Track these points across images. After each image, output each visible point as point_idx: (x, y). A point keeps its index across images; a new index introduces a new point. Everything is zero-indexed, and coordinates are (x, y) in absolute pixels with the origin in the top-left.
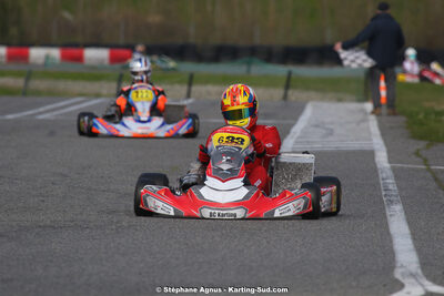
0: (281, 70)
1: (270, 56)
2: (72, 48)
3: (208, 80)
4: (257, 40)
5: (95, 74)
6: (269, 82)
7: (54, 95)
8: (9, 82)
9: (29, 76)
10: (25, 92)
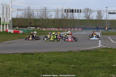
0: (93, 30)
1: (93, 29)
2: (78, 29)
3: (88, 31)
4: (92, 28)
5: (80, 31)
6: (92, 31)
7: (76, 32)
8: (73, 31)
9: (75, 31)
10: (74, 32)
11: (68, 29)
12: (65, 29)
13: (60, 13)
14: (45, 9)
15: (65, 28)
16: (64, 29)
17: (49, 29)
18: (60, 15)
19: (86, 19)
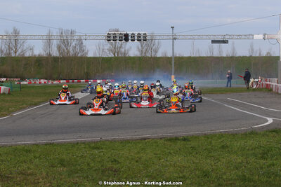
11: (79, 82)
12: (73, 82)
13: (55, 43)
14: (16, 33)
15: (73, 80)
16: (71, 81)
17: (38, 82)
18: (56, 49)
19: (111, 55)
